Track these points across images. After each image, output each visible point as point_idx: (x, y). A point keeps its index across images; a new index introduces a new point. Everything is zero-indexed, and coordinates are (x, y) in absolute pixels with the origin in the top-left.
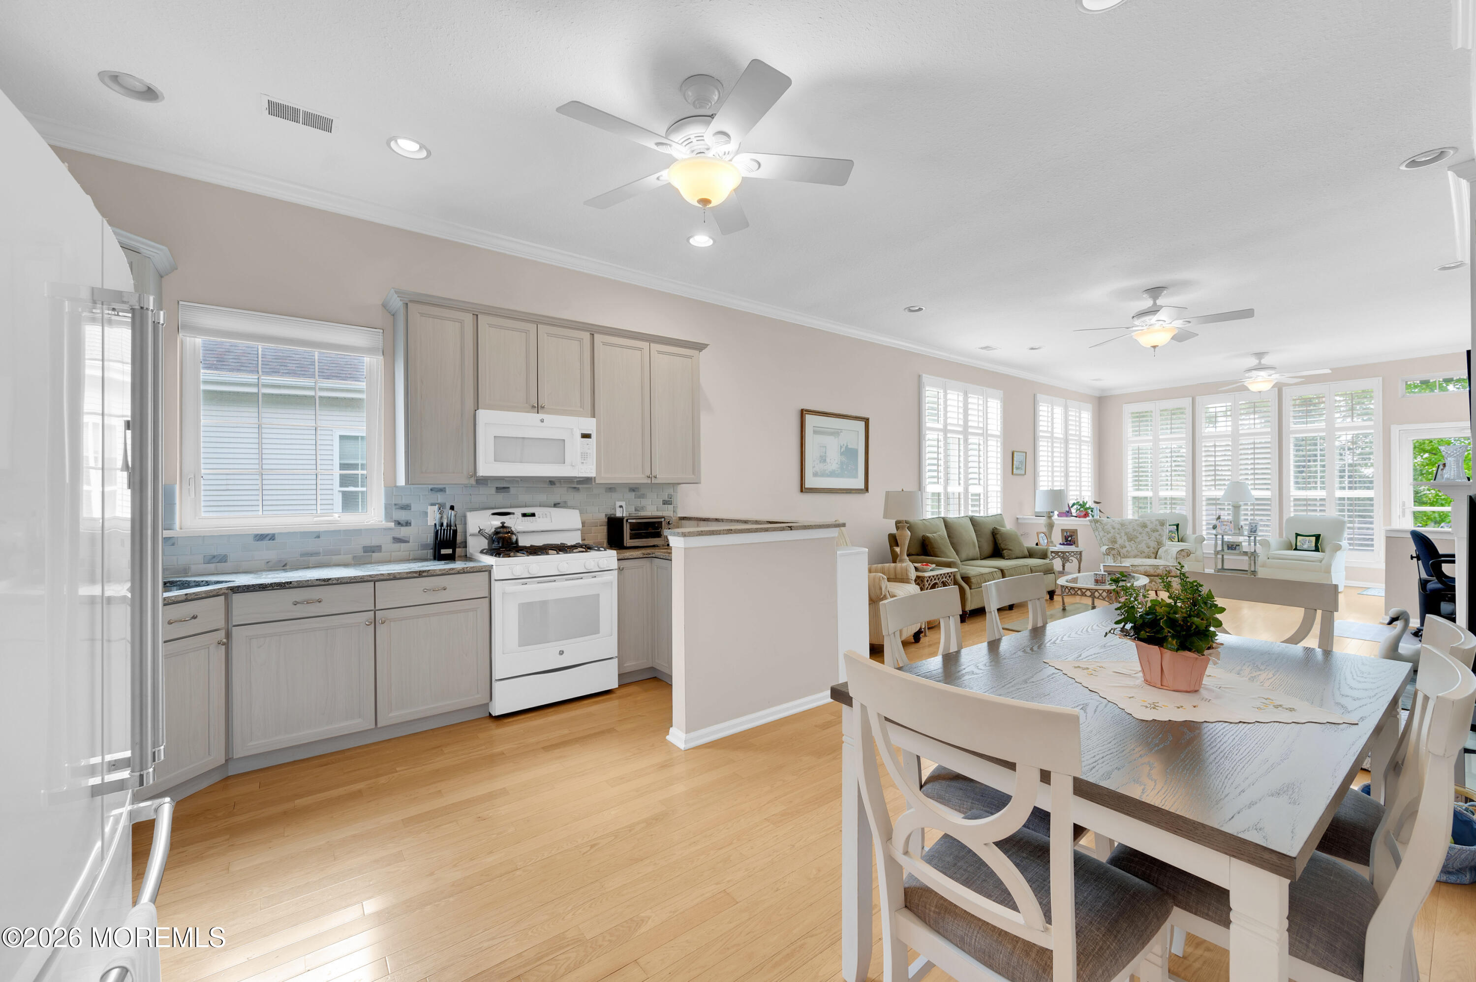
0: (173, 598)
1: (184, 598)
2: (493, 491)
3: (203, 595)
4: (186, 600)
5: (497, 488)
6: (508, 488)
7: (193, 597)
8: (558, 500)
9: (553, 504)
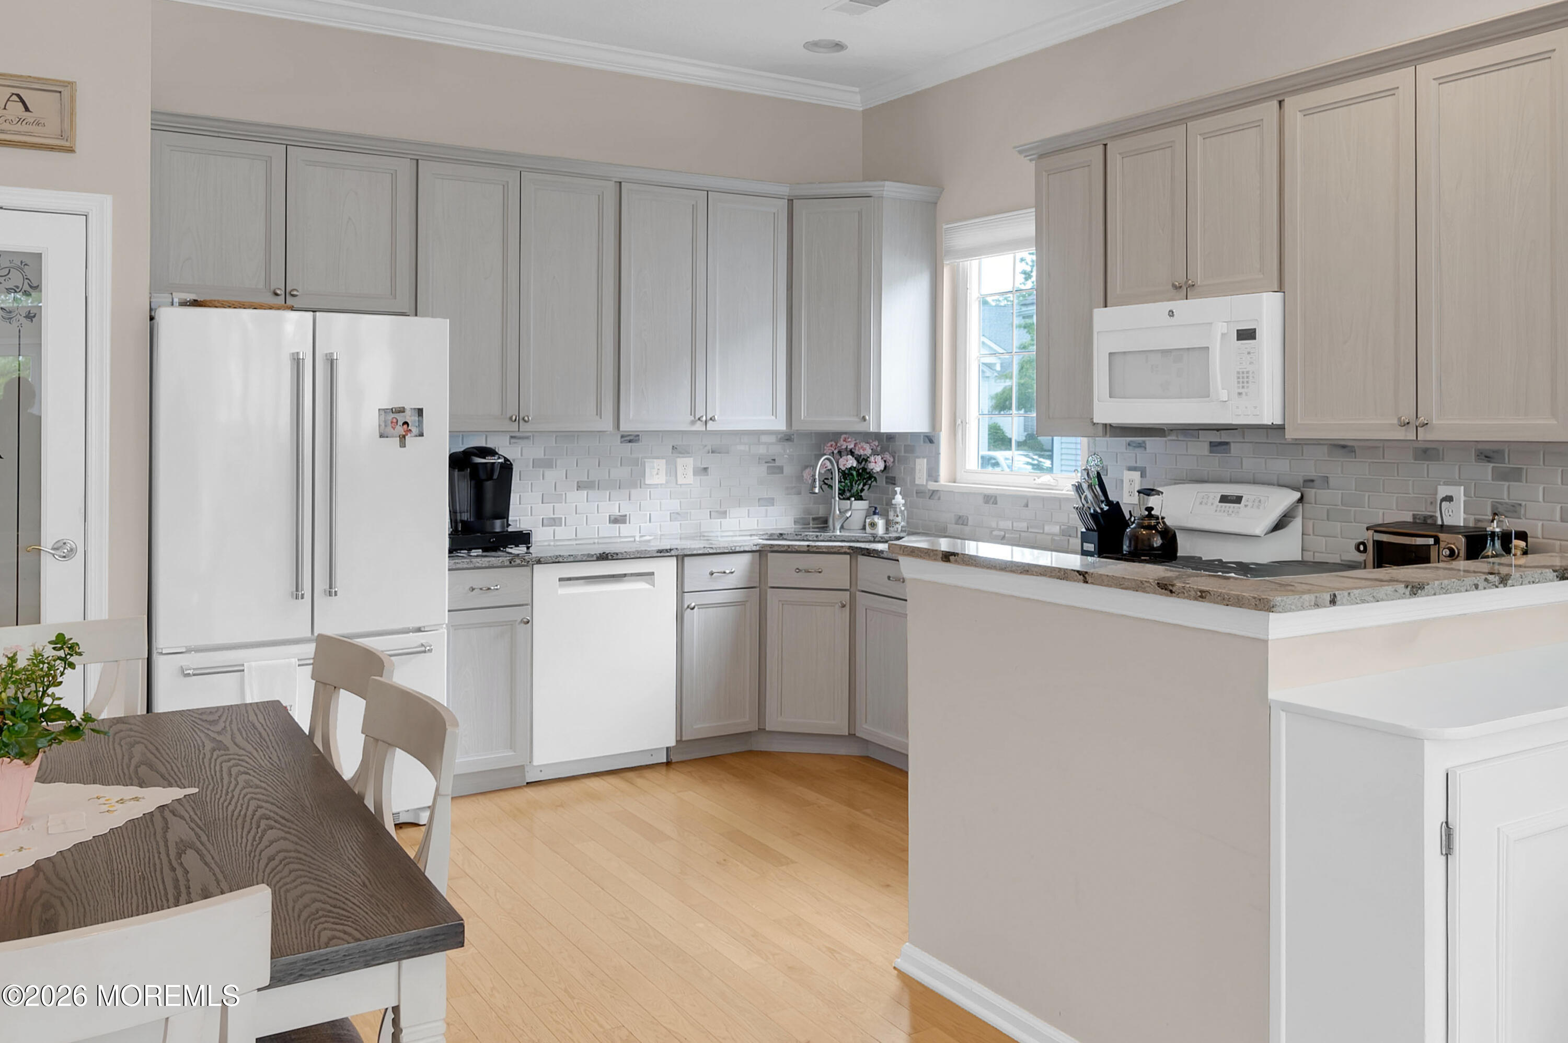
0: (796, 547)
1: (806, 549)
2: (1206, 446)
3: (824, 550)
4: (808, 552)
5: (1211, 442)
6: (1227, 443)
7: (814, 549)
8: (1312, 473)
9: (1301, 482)
